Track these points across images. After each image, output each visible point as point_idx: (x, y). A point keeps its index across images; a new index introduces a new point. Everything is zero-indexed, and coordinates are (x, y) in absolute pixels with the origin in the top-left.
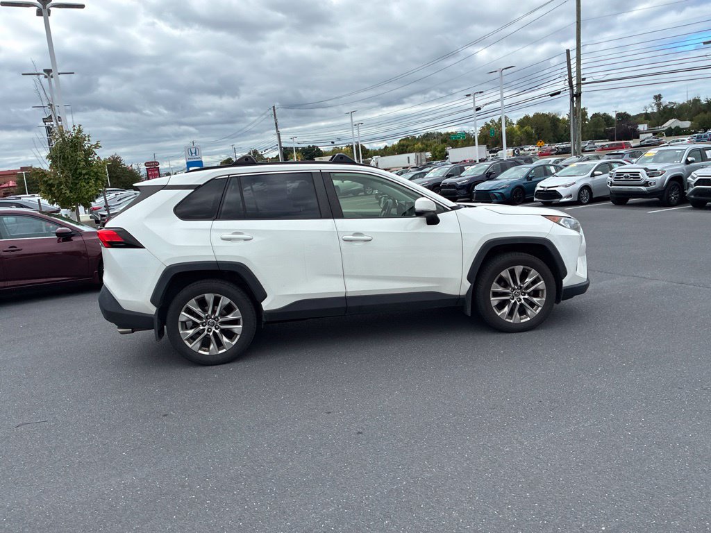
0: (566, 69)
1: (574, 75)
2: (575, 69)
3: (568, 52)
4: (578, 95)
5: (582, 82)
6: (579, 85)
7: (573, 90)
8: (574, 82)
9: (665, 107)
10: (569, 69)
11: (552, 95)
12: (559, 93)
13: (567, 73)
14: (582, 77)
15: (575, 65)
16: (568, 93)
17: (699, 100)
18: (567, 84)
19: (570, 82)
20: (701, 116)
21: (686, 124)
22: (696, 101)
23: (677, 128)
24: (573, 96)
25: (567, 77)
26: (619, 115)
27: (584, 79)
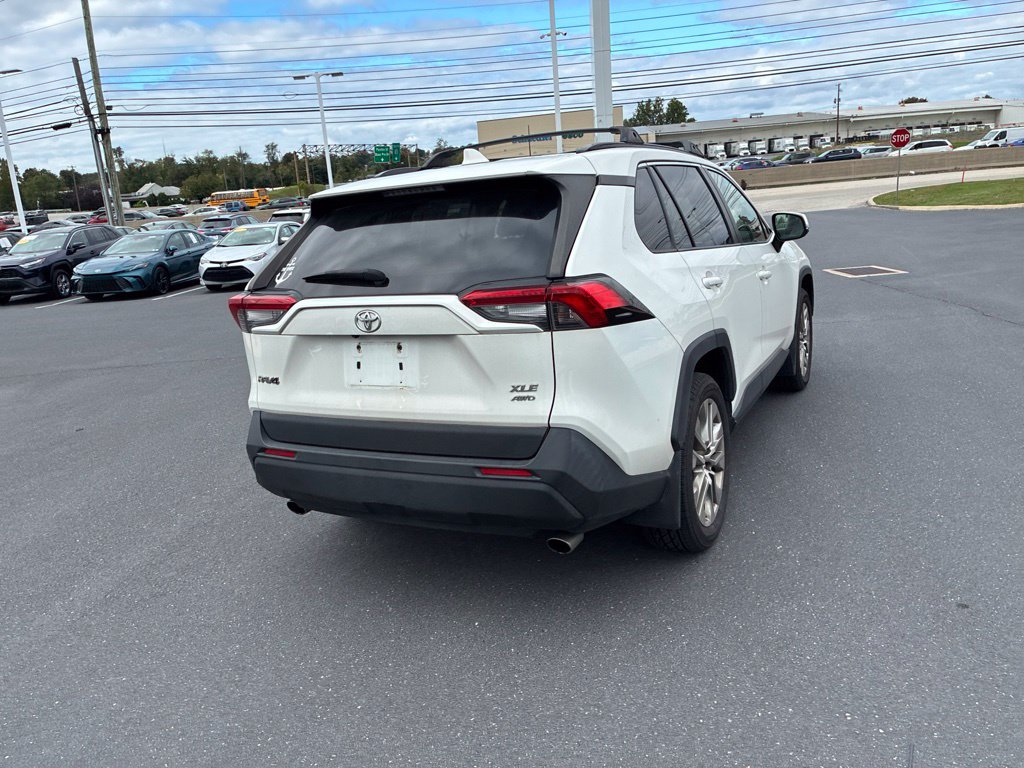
0: (77, 88)
1: (92, 99)
2: (93, 90)
3: (76, 61)
4: (105, 132)
5: (108, 112)
6: (102, 115)
7: (94, 122)
8: (95, 111)
9: (131, 166)
10: (82, 90)
11: (56, 128)
12: (68, 125)
13: (79, 94)
14: (107, 104)
15: (92, 84)
16: (86, 126)
17: (173, 160)
18: (82, 112)
19: (87, 111)
20: (192, 179)
21: (174, 191)
22: (170, 161)
23: (162, 195)
24: (95, 132)
25: (80, 102)
26: (63, 173)
27: (110, 108)
